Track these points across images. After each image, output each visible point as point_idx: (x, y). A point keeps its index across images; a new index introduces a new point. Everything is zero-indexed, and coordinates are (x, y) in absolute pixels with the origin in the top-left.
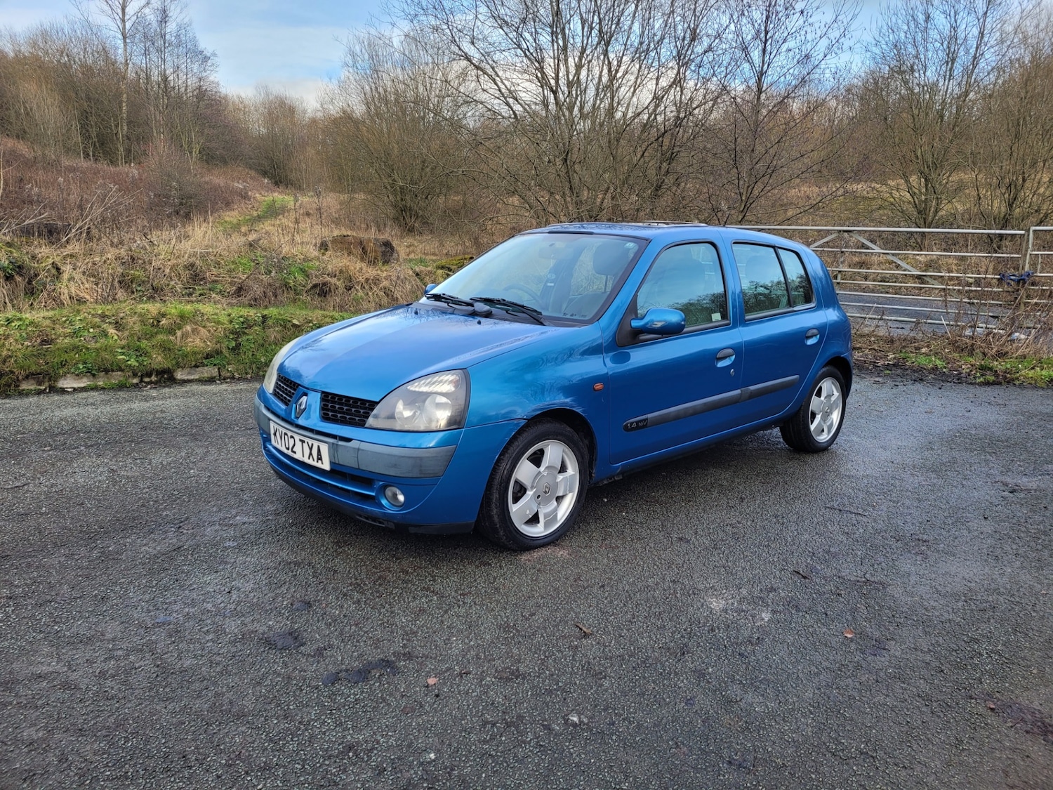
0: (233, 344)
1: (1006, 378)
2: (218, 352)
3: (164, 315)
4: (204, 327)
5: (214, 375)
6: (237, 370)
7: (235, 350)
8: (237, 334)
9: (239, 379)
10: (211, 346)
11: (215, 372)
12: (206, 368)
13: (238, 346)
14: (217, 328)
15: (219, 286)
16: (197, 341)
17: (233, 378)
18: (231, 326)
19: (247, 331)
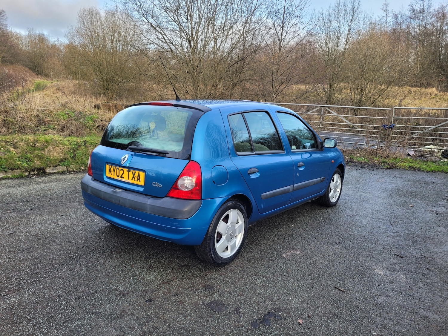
0: (73, 155)
1: (393, 166)
2: (66, 159)
3: (37, 141)
4: (58, 147)
5: (65, 170)
6: (76, 167)
7: (74, 157)
8: (74, 150)
9: (77, 172)
10: (62, 156)
11: (65, 168)
12: (61, 167)
13: (75, 156)
14: (64, 148)
15: (52, 126)
16: (56, 154)
17: (74, 171)
18: (70, 146)
19: (78, 148)
